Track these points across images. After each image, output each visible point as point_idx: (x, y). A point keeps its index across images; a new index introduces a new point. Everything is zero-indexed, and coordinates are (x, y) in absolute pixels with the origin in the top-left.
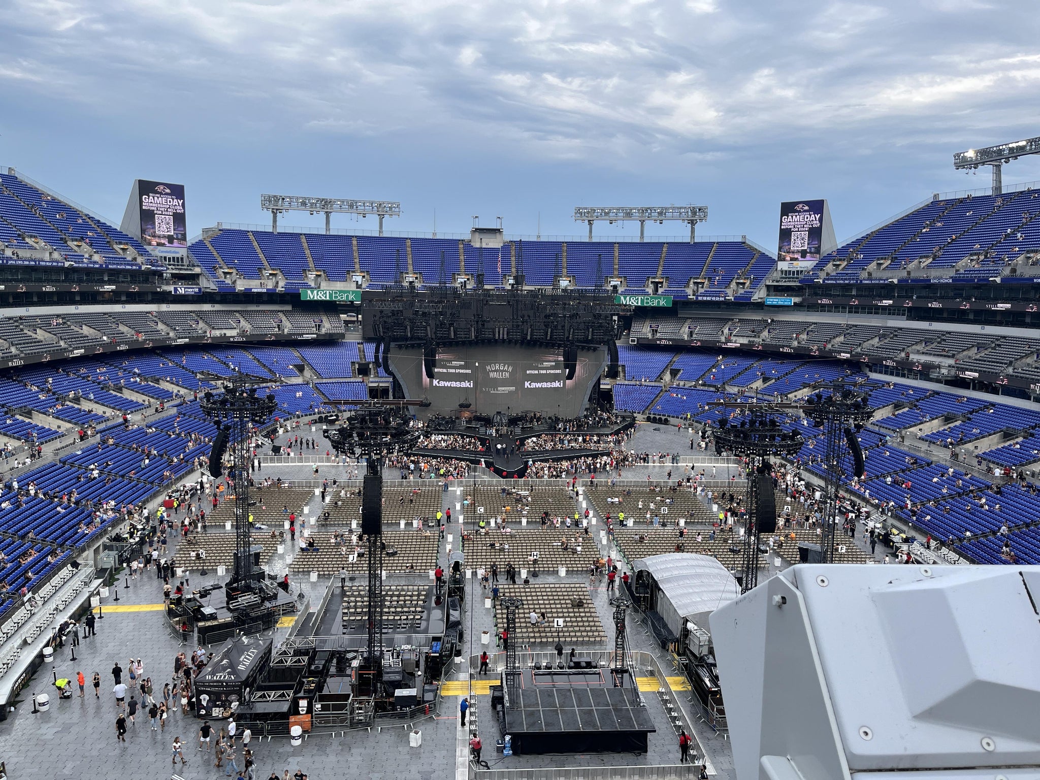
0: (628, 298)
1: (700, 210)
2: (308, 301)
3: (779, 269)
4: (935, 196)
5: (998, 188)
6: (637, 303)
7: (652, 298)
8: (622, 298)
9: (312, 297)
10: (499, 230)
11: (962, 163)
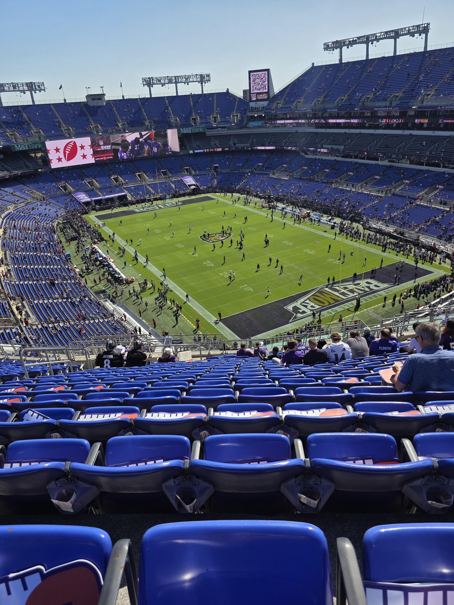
0: (184, 129)
1: (207, 76)
2: (17, 151)
3: (251, 106)
4: (313, 64)
5: (341, 60)
6: (189, 131)
7: (196, 128)
8: (181, 129)
9: (18, 149)
10: (104, 95)
11: (327, 47)
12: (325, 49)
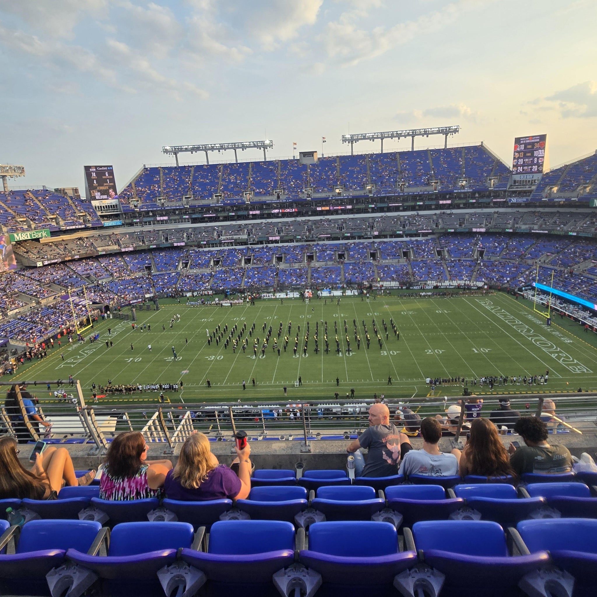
4: (144, 165)
5: (177, 164)
11: (166, 151)
12: (164, 152)
